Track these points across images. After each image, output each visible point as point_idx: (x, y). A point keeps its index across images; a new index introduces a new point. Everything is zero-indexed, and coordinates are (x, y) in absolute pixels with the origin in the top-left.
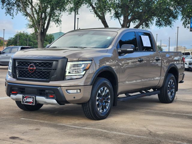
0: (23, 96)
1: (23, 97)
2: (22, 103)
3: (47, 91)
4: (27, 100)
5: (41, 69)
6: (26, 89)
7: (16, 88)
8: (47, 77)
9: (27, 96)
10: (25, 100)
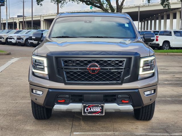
0: (85, 105)
1: (85, 107)
2: (83, 114)
3: (120, 96)
4: (90, 109)
5: (107, 69)
6: (85, 95)
7: (67, 96)
8: (117, 78)
9: (90, 105)
10: (87, 110)
